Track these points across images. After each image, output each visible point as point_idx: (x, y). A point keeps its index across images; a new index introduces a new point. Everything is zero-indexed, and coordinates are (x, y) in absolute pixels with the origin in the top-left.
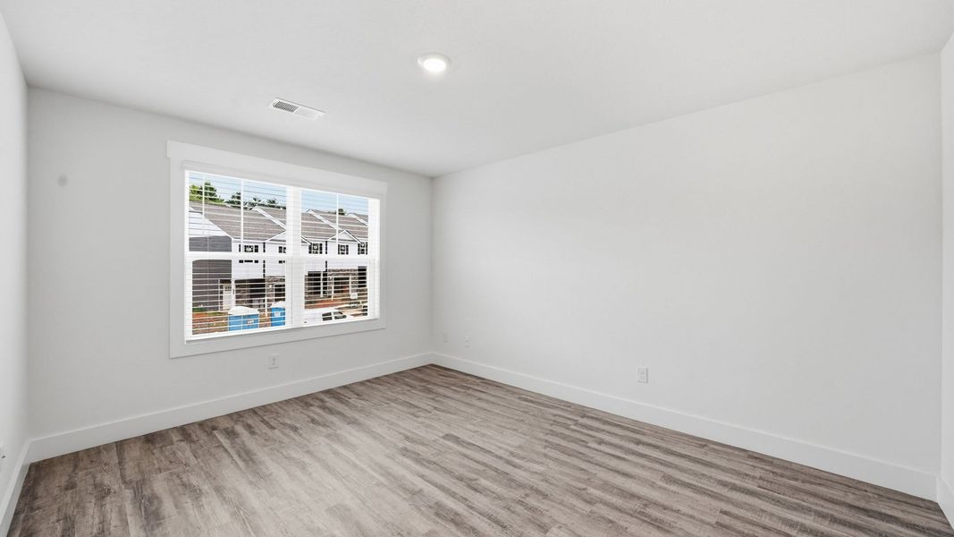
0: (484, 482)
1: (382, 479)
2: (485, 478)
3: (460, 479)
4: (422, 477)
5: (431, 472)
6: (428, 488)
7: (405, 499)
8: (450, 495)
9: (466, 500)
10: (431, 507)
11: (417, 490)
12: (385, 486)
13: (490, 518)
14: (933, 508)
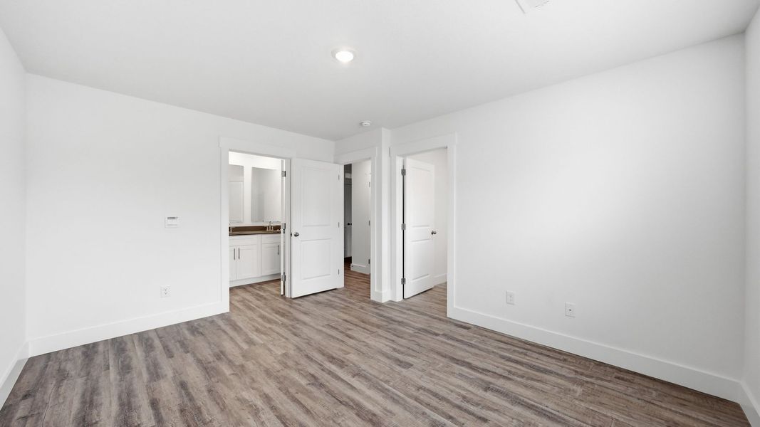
0: (304, 382)
1: (386, 386)
2: (301, 385)
3: (322, 385)
4: (353, 388)
5: (345, 392)
6: (348, 378)
7: (365, 371)
8: (333, 373)
9: (322, 370)
10: (347, 366)
11: (357, 377)
12: (381, 380)
13: (312, 359)
14: (32, 361)
